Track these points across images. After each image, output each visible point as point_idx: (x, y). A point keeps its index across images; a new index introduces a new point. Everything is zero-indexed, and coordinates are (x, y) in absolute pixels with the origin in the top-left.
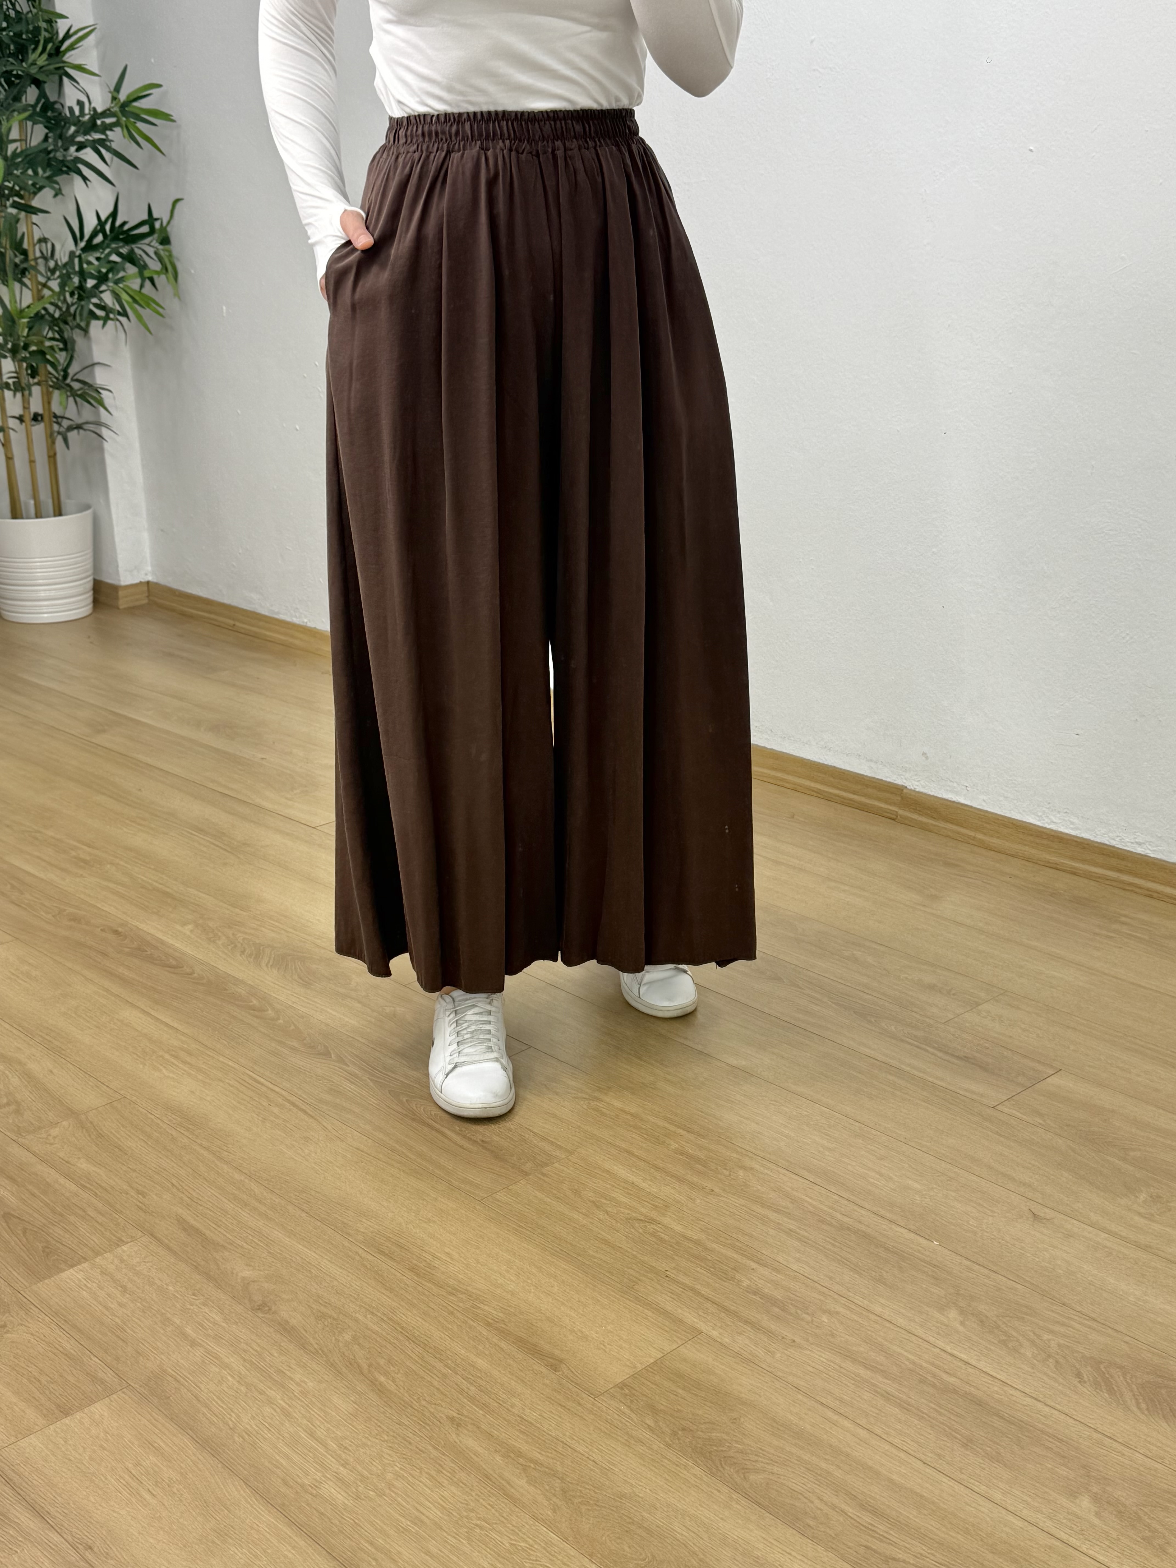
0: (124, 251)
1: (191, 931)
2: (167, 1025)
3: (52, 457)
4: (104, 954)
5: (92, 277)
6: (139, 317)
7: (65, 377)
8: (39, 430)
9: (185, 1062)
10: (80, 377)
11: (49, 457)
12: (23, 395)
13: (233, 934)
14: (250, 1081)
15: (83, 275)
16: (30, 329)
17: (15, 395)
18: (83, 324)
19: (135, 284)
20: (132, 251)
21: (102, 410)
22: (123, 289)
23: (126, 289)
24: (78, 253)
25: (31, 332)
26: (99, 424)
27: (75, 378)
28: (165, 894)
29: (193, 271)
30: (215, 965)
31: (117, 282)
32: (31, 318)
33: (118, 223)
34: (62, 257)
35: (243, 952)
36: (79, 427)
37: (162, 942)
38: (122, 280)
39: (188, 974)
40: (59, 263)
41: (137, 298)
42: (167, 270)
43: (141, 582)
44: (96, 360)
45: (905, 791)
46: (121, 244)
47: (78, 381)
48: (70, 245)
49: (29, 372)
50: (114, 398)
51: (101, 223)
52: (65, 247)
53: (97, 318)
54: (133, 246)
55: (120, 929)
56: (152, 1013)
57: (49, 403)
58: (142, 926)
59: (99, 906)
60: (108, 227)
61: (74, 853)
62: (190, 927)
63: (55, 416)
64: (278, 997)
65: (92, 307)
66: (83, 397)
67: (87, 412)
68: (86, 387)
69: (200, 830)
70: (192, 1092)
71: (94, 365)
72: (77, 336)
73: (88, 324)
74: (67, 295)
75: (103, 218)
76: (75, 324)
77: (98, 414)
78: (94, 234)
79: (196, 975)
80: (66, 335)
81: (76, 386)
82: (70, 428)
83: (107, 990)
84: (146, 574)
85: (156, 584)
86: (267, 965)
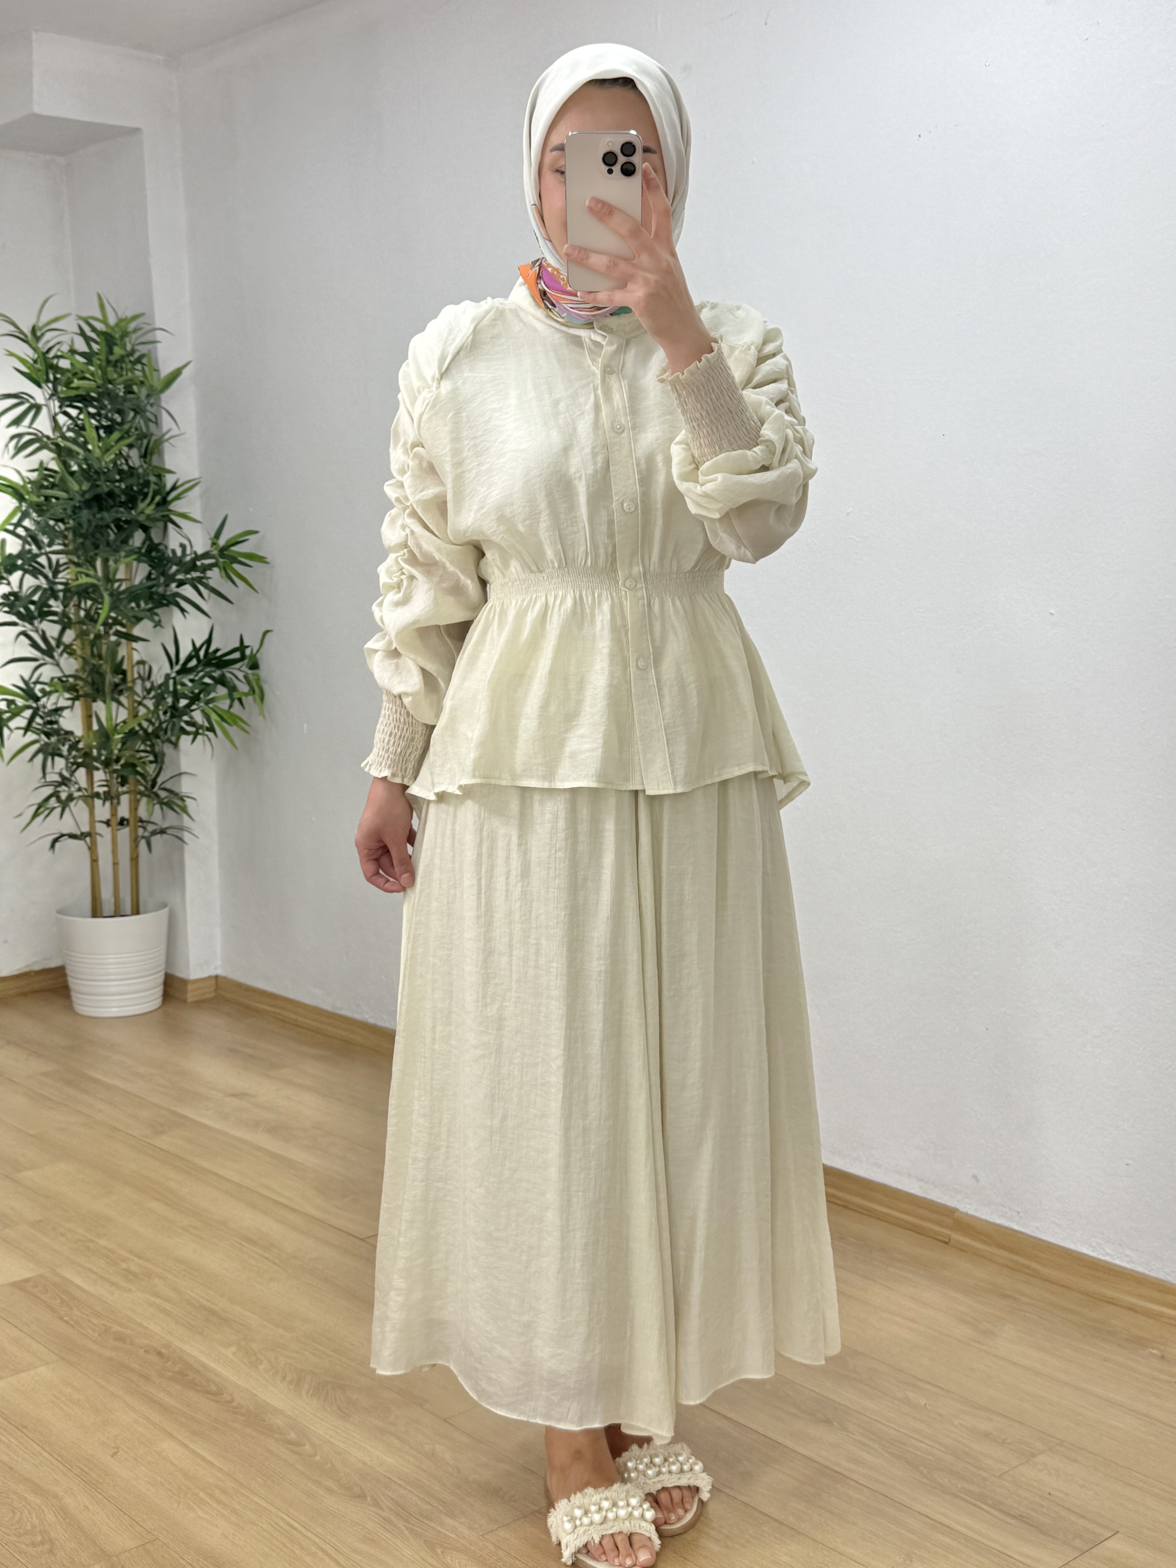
0: (216, 674)
1: (234, 1354)
2: (204, 1459)
3: (135, 860)
4: (147, 1378)
5: (185, 696)
6: (226, 734)
7: (153, 786)
8: (124, 834)
9: (219, 1502)
10: (168, 785)
11: (132, 859)
12: (112, 803)
13: (276, 1359)
14: (285, 1526)
15: (176, 696)
16: (124, 744)
17: (104, 804)
18: (173, 739)
19: (224, 704)
20: (223, 675)
21: (185, 817)
22: (212, 709)
23: (215, 709)
24: (173, 675)
25: (124, 747)
26: (181, 829)
27: (163, 786)
28: (213, 1312)
29: (278, 693)
30: (256, 1393)
31: (207, 703)
32: (125, 733)
33: (212, 649)
34: (158, 678)
36: (163, 832)
38: (212, 700)
39: (228, 1402)
40: (155, 684)
41: (225, 717)
42: (254, 692)
43: (210, 977)
44: (183, 770)
46: (213, 669)
47: (165, 789)
48: (167, 669)
49: (119, 780)
50: (198, 805)
51: (196, 650)
52: (161, 670)
53: (187, 733)
54: (225, 670)
55: (163, 1351)
56: (190, 1446)
57: (136, 809)
58: (187, 1348)
59: (145, 1324)
60: (202, 653)
61: (124, 1265)
62: (233, 1349)
63: (141, 821)
64: (317, 1431)
65: (183, 725)
66: (169, 805)
67: (171, 820)
68: (172, 796)
69: (252, 1242)
70: (226, 1537)
71: (181, 774)
72: (168, 749)
73: (178, 739)
74: (161, 713)
75: (198, 645)
76: (166, 737)
77: (181, 820)
78: (189, 659)
79: (235, 1404)
80: (157, 749)
81: (163, 794)
82: (154, 833)
83: (147, 1419)
84: (216, 968)
85: (225, 978)
86: (307, 1394)
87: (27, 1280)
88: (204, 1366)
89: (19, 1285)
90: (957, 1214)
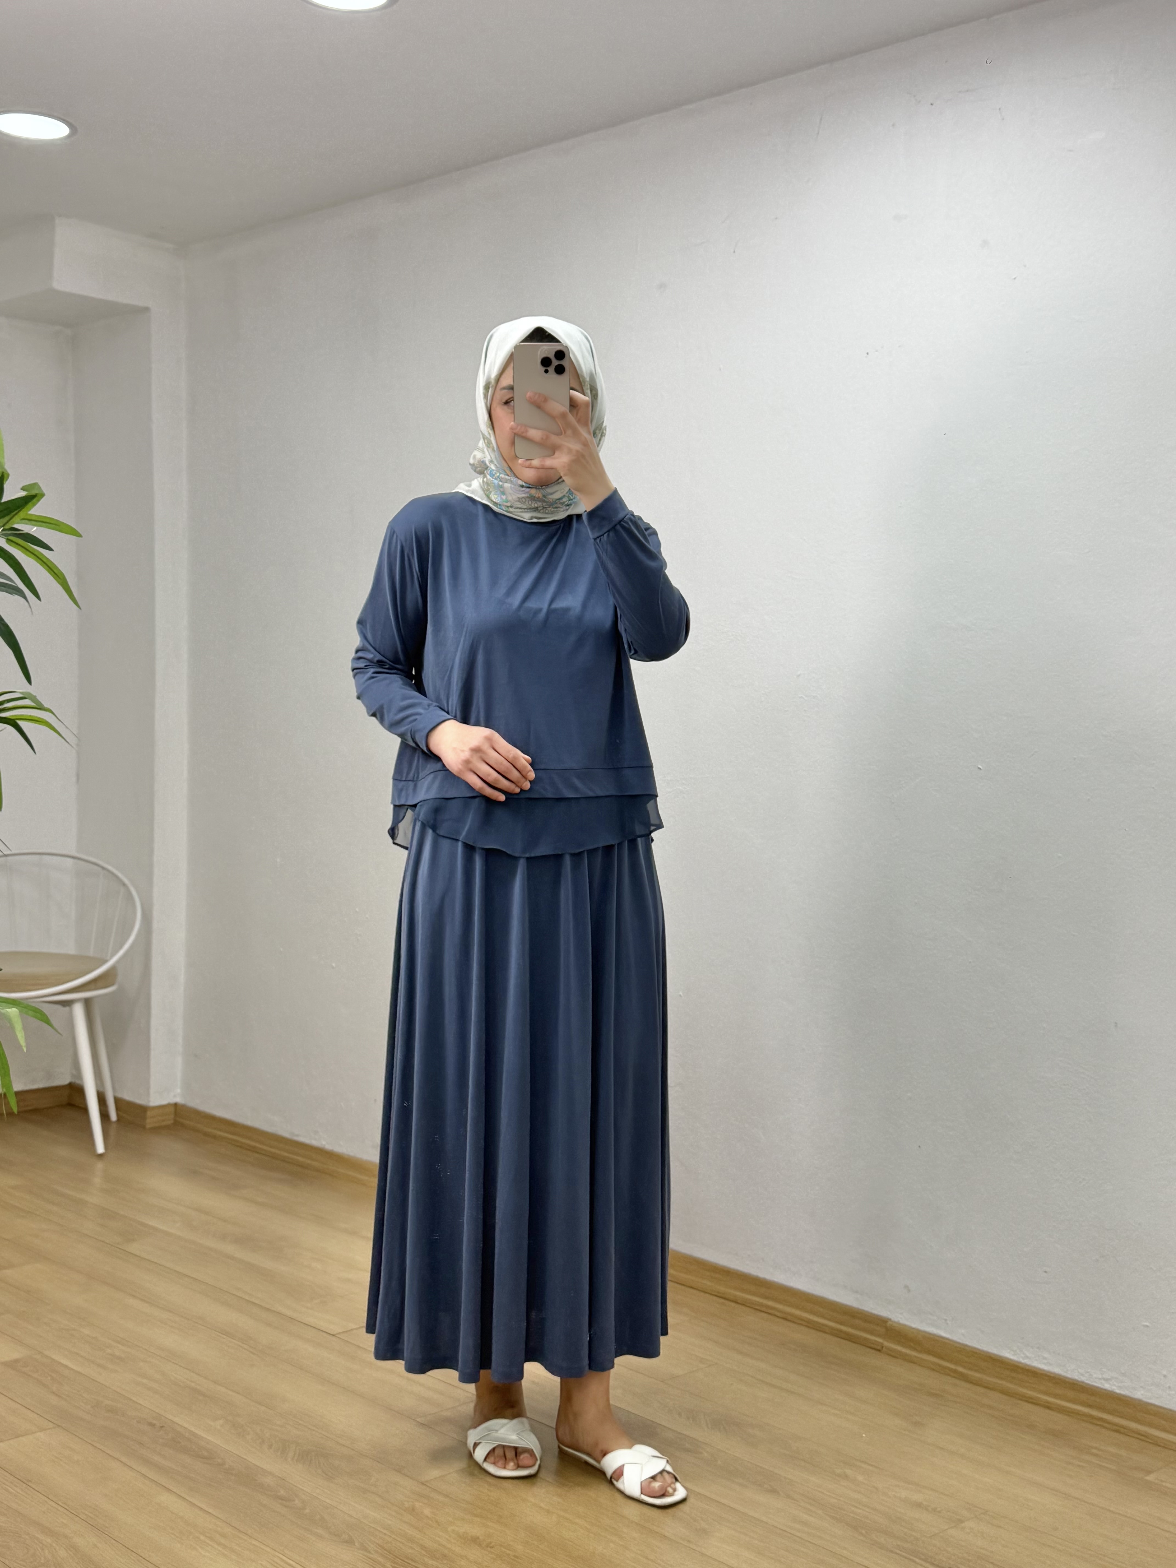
1: (222, 1426)
4: (142, 1444)
13: (261, 1430)
28: (198, 1391)
30: (245, 1457)
35: (270, 1447)
37: (194, 1434)
39: (220, 1464)
43: (169, 1105)
45: (890, 1323)
62: (221, 1422)
64: (304, 1489)
69: (230, 1335)
79: (226, 1466)
83: (143, 1475)
84: (175, 1096)
85: (183, 1106)
86: (293, 1459)
87: (16, 1361)
89: (9, 1364)
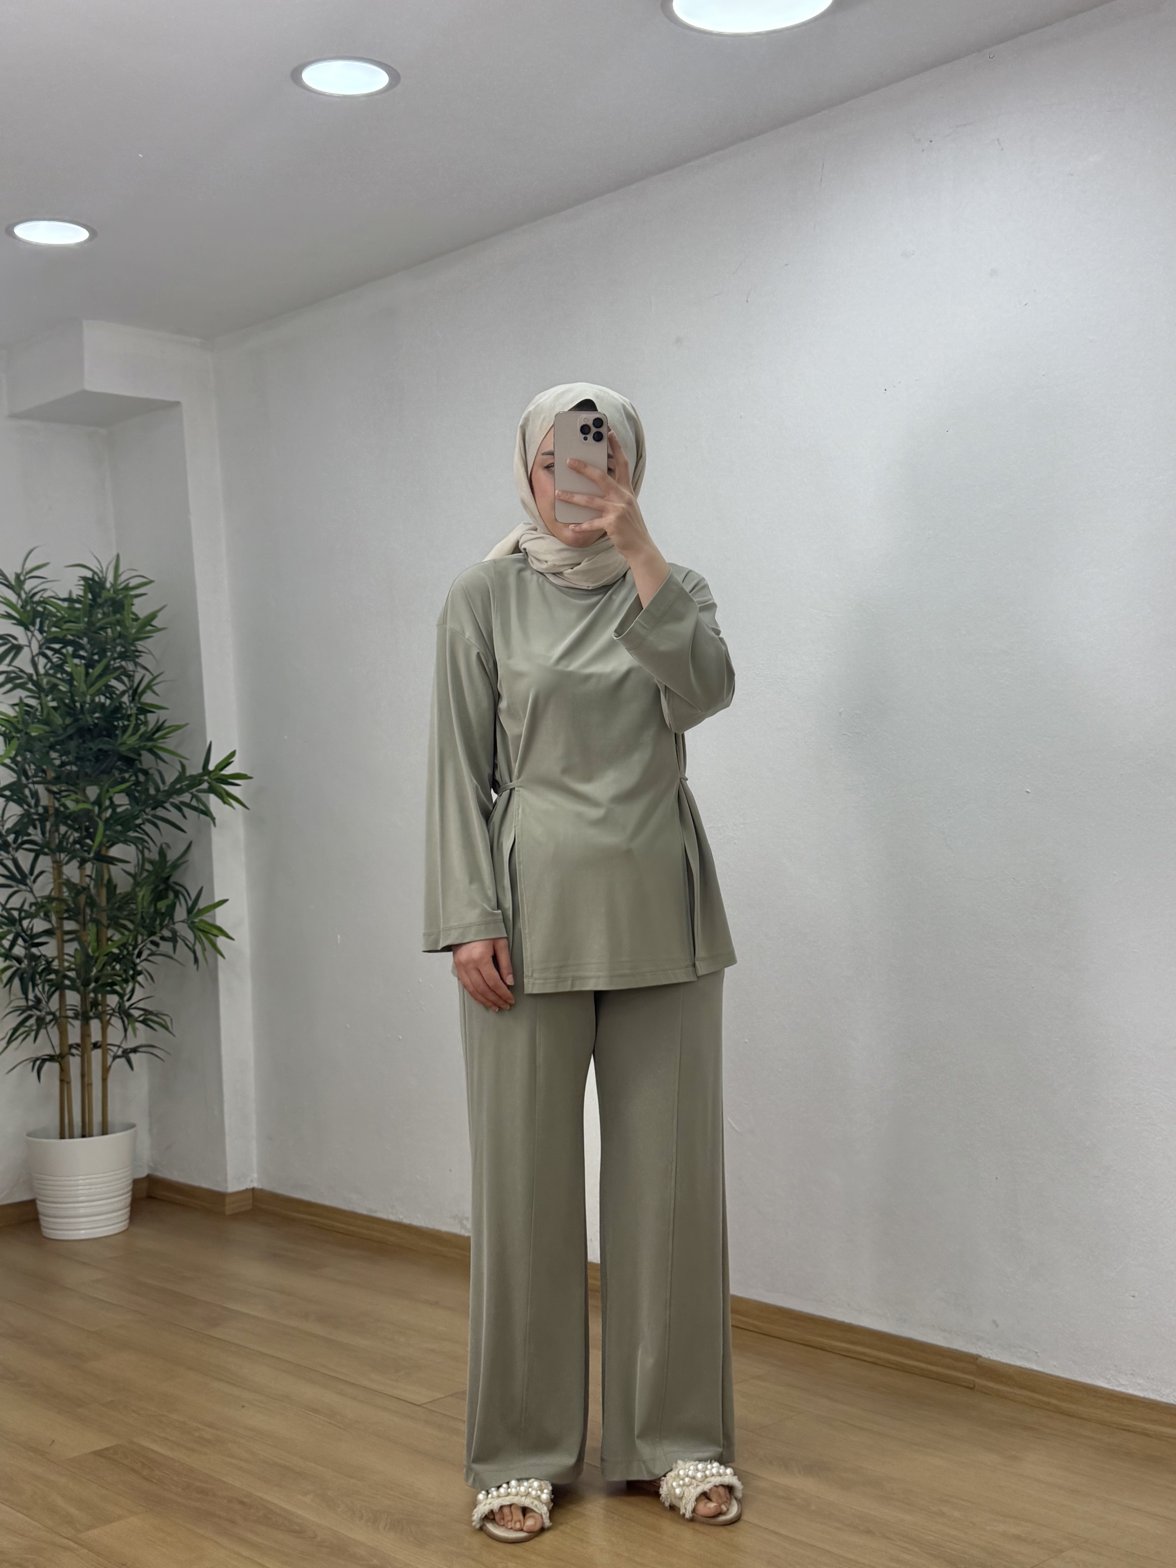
4: (233, 1522)
28: (288, 1469)
30: (336, 1530)
35: (361, 1518)
43: (247, 1190)
55: (245, 1500)
58: (266, 1497)
59: (223, 1479)
61: (197, 1434)
62: (311, 1496)
64: (397, 1557)
69: (315, 1411)
79: (319, 1539)
83: (238, 1554)
84: (252, 1181)
85: (261, 1191)
86: (384, 1528)
87: (107, 1449)
88: (285, 1510)
89: (99, 1453)
90: (980, 1359)
